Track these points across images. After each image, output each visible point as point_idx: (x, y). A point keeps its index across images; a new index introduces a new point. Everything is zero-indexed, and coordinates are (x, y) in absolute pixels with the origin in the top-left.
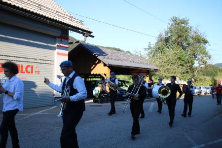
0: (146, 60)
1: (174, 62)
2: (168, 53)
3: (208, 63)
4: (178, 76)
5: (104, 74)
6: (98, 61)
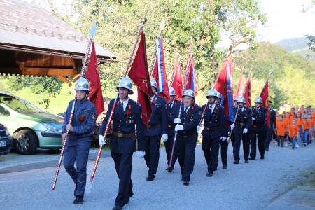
0: (69, 25)
1: (158, 33)
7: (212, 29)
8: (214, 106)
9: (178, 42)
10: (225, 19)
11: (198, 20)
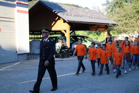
0: (104, 15)
1: (132, 16)
2: (126, 7)
4: (137, 29)
5: (65, 31)
6: (58, 17)
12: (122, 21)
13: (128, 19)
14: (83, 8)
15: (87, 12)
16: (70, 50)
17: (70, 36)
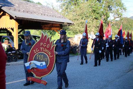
0: (58, 13)
1: (88, 15)
2: (82, 5)
3: (123, 16)
4: (93, 30)
5: (11, 29)
6: (2, 12)
7: (107, 13)
8: (117, 40)
9: (95, 18)
10: (111, 10)
11: (102, 10)
12: (78, 20)
13: (84, 18)
14: (35, 3)
15: (39, 8)
16: (18, 53)
17: (19, 36)
